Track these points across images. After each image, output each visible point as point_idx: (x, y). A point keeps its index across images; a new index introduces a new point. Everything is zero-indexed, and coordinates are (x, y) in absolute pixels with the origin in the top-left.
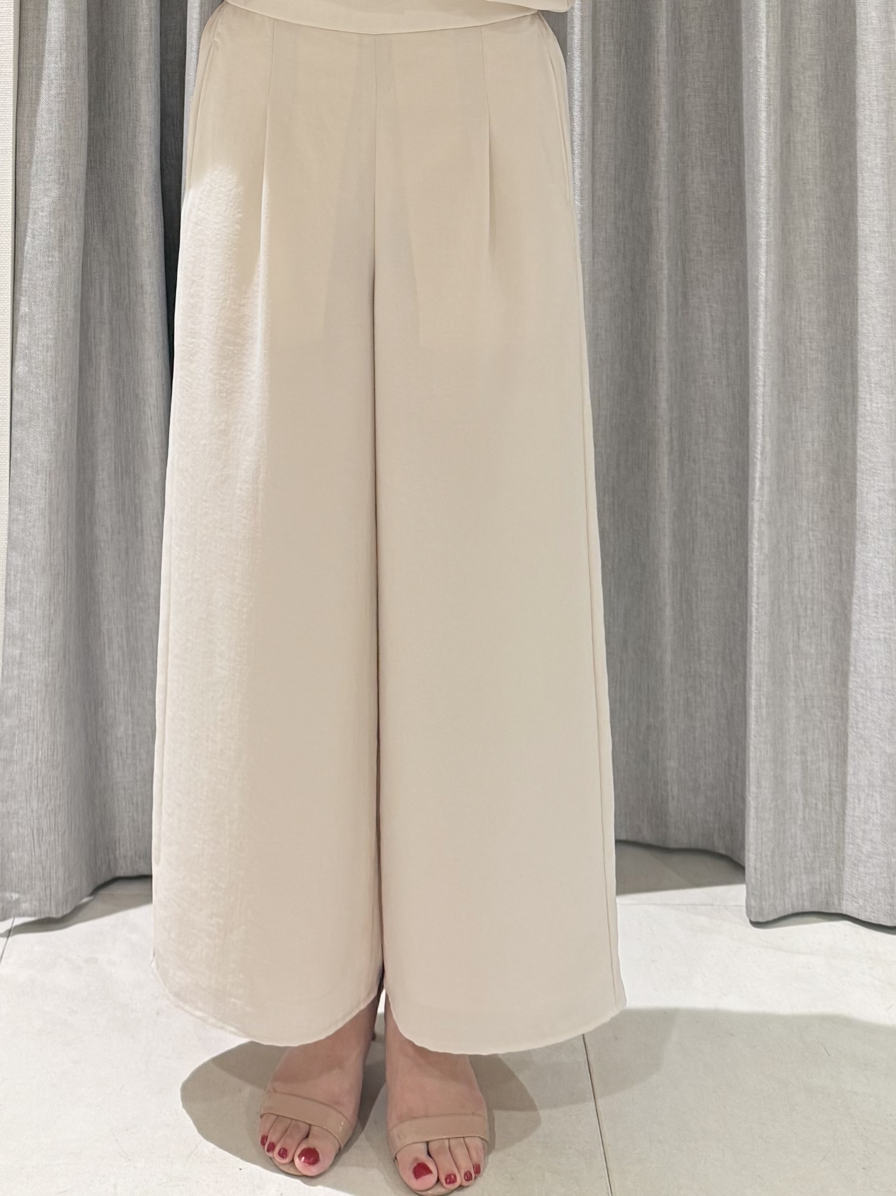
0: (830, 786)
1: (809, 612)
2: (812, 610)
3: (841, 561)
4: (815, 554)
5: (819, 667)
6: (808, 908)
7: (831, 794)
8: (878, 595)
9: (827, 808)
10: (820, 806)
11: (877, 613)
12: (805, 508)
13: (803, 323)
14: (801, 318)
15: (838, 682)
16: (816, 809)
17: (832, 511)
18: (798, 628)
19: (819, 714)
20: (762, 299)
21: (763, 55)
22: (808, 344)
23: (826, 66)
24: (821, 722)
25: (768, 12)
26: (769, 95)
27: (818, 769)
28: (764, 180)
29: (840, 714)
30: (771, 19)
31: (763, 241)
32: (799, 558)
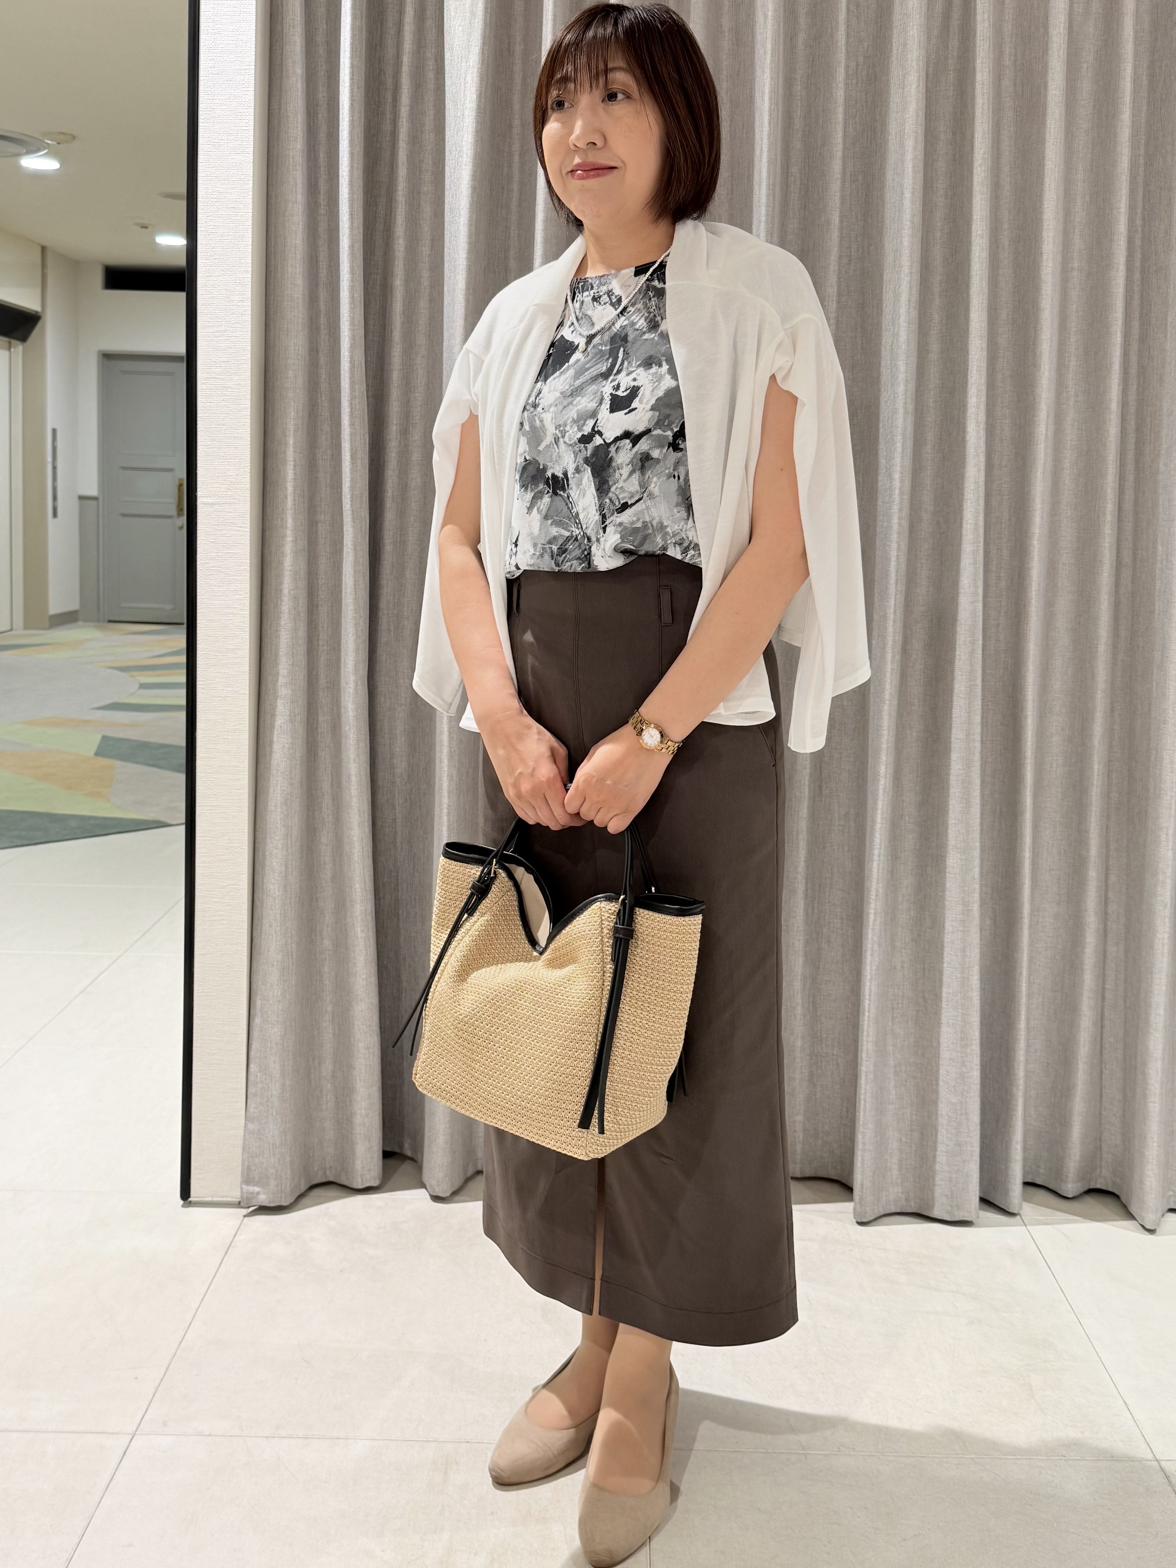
0: (911, 1125)
1: (900, 1006)
2: (902, 1003)
3: (924, 969)
4: (905, 965)
5: (906, 1043)
6: (893, 1209)
7: (912, 1131)
8: (949, 993)
9: (908, 1141)
10: (904, 1139)
11: (947, 1005)
12: (899, 934)
13: (905, 804)
14: (903, 801)
15: (919, 1053)
16: (901, 1140)
17: (919, 935)
18: (892, 1017)
19: (904, 1075)
20: (881, 787)
21: (892, 611)
22: (907, 819)
23: (932, 620)
24: (906, 1081)
25: (897, 580)
26: (894, 641)
27: (903, 1114)
28: (887, 702)
29: (920, 1075)
30: (899, 585)
31: (884, 746)
32: (895, 968)
